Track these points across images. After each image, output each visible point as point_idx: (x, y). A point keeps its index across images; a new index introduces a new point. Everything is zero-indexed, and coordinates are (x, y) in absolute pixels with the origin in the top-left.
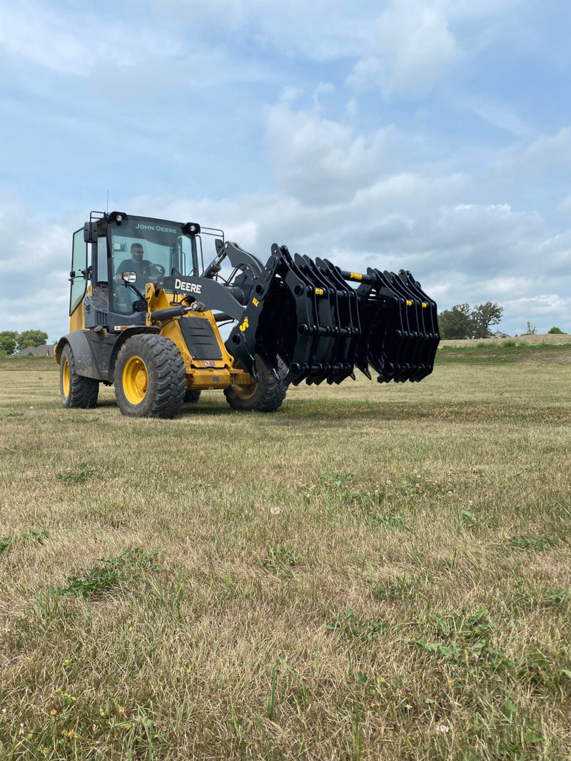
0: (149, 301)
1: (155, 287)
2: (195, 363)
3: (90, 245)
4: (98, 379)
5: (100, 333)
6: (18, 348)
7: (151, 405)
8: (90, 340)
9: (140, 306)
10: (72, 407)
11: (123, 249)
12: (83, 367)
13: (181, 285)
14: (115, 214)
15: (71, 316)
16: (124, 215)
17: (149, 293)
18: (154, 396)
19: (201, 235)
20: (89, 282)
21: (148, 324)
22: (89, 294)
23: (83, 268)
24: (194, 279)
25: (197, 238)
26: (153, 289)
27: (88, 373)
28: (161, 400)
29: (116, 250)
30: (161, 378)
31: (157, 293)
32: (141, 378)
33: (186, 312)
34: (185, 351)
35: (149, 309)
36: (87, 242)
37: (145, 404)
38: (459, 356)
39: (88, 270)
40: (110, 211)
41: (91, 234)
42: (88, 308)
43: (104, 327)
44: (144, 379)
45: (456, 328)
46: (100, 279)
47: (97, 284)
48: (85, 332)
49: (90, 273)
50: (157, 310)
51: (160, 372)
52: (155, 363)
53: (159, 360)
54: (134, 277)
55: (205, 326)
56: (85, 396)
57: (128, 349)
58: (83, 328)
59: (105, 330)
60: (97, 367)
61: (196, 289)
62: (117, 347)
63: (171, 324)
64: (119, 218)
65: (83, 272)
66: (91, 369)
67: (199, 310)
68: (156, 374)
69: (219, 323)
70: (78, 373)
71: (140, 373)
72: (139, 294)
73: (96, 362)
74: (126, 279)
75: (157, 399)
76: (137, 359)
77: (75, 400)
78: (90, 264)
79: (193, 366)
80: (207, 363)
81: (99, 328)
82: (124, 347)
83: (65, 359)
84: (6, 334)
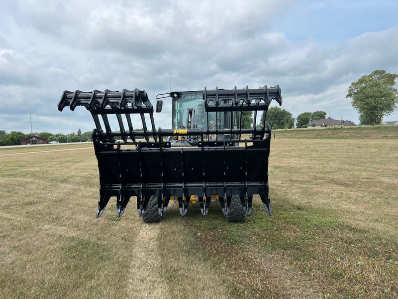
64: (175, 95)
84: (305, 114)
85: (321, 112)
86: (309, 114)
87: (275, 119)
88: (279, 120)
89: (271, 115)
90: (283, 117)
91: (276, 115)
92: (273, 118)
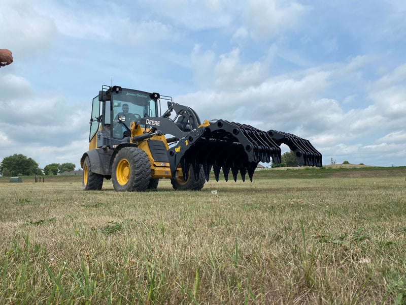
0: (132, 131)
1: (136, 124)
2: (156, 163)
3: (102, 102)
4: (103, 174)
5: (105, 149)
6: (59, 172)
7: (132, 183)
8: (99, 154)
9: (127, 134)
10: (89, 189)
11: (119, 105)
12: (95, 167)
13: (149, 122)
14: (115, 87)
15: (90, 142)
16: (120, 88)
17: (132, 128)
18: (134, 178)
19: (160, 99)
20: (100, 123)
21: (131, 142)
22: (100, 130)
23: (98, 116)
24: (156, 118)
25: (158, 101)
26: (134, 125)
27: (98, 171)
28: (137, 180)
29: (116, 106)
30: (137, 168)
31: (136, 127)
32: (127, 171)
33: (152, 136)
34: (151, 157)
35: (132, 136)
36: (100, 101)
37: (129, 184)
38: (296, 174)
39: (100, 117)
40: (112, 86)
41: (102, 97)
42: (99, 137)
43: (108, 146)
44: (128, 171)
45: (292, 161)
46: (106, 123)
47: (104, 125)
48: (97, 150)
49: (101, 119)
50: (136, 136)
51: (137, 165)
52: (134, 160)
53: (136, 158)
54: (125, 118)
55: (161, 145)
56: (95, 183)
57: (119, 156)
58: (96, 148)
59: (108, 148)
60: (103, 168)
61: (157, 123)
62: (114, 156)
63: (144, 143)
64: (118, 89)
65: (97, 118)
66: (99, 169)
67: (158, 135)
68: (134, 166)
69: (169, 144)
70: (93, 171)
71: (126, 168)
72: (127, 128)
73: (102, 165)
74: (120, 119)
75: (135, 179)
76: (124, 161)
77: (90, 185)
78: (101, 114)
79: (155, 165)
80: (162, 164)
81: (105, 146)
82: (117, 155)
83: (85, 165)
84: (53, 165)
85: (70, 164)
86: (57, 165)
87: (19, 169)
88: (24, 169)
89: (15, 163)
90: (28, 166)
91: (21, 163)
92: (17, 166)
